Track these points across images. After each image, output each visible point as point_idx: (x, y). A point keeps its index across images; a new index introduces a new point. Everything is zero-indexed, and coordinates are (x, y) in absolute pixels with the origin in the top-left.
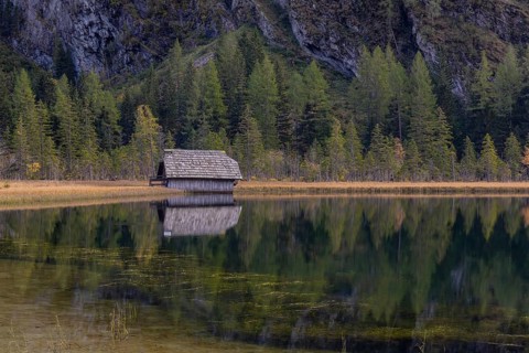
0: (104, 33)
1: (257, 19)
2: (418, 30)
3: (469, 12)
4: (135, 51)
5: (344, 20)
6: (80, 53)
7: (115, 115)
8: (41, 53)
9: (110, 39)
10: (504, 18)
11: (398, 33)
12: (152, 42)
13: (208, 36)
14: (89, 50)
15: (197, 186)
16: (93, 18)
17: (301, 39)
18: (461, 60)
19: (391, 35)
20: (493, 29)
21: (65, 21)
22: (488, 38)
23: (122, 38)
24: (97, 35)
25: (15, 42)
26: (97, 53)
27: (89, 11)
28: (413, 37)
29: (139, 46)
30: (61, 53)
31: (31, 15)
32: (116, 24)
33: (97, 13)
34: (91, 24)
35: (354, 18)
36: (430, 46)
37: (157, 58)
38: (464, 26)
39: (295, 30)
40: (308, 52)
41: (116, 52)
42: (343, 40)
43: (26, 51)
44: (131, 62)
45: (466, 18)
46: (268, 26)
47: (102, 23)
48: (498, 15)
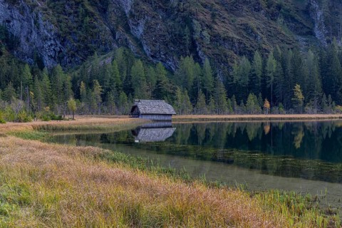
0: (58, 49)
1: (128, 44)
2: (200, 49)
3: (222, 42)
4: (72, 57)
5: (167, 45)
6: (46, 58)
7: (70, 85)
8: (28, 57)
9: (60, 51)
10: (236, 45)
11: (191, 51)
12: (80, 53)
13: (106, 51)
14: (51, 56)
15: (155, 117)
16: (53, 42)
17: (148, 53)
18: (219, 62)
19: (188, 51)
20: (232, 49)
21: (39, 43)
22: (230, 53)
23: (66, 51)
24: (54, 50)
25: (15, 53)
26: (54, 58)
27: (50, 39)
28: (197, 53)
29: (74, 55)
30: (38, 58)
31: (23, 40)
32: (63, 45)
33: (54, 40)
34: (52, 45)
35: (171, 44)
36: (205, 56)
37: (82, 60)
38: (220, 48)
39: (145, 49)
40: (151, 59)
41: (63, 58)
42: (166, 53)
43: (21, 57)
44: (70, 62)
45: (220, 45)
46: (133, 47)
47: (57, 44)
48: (234, 43)
